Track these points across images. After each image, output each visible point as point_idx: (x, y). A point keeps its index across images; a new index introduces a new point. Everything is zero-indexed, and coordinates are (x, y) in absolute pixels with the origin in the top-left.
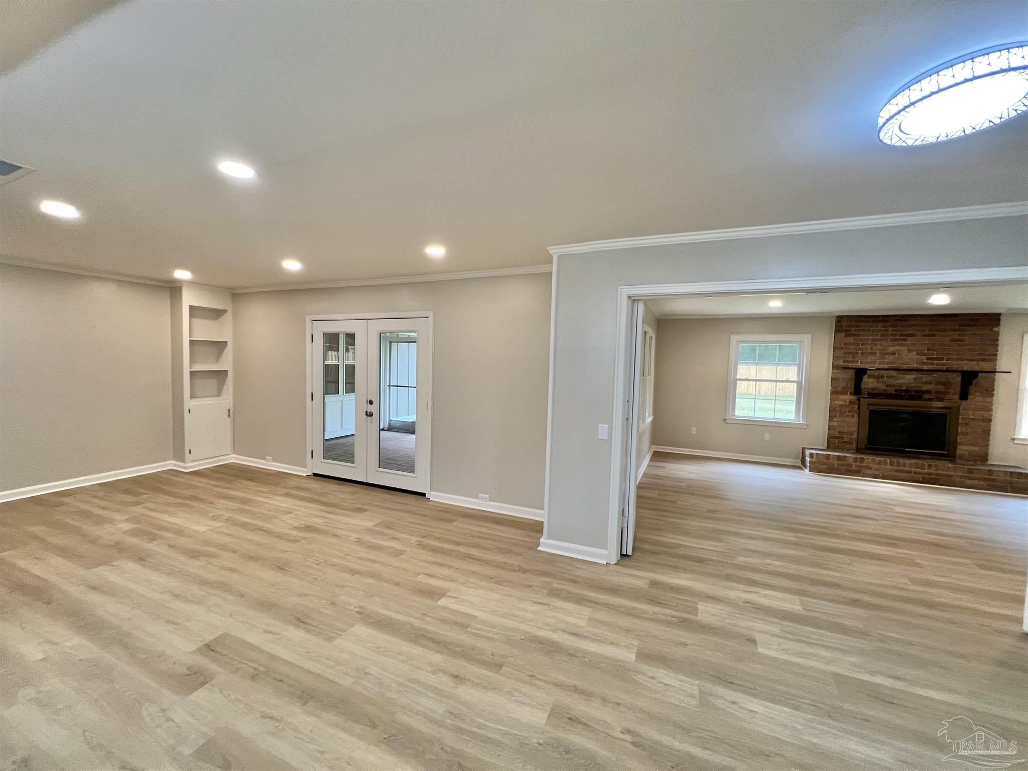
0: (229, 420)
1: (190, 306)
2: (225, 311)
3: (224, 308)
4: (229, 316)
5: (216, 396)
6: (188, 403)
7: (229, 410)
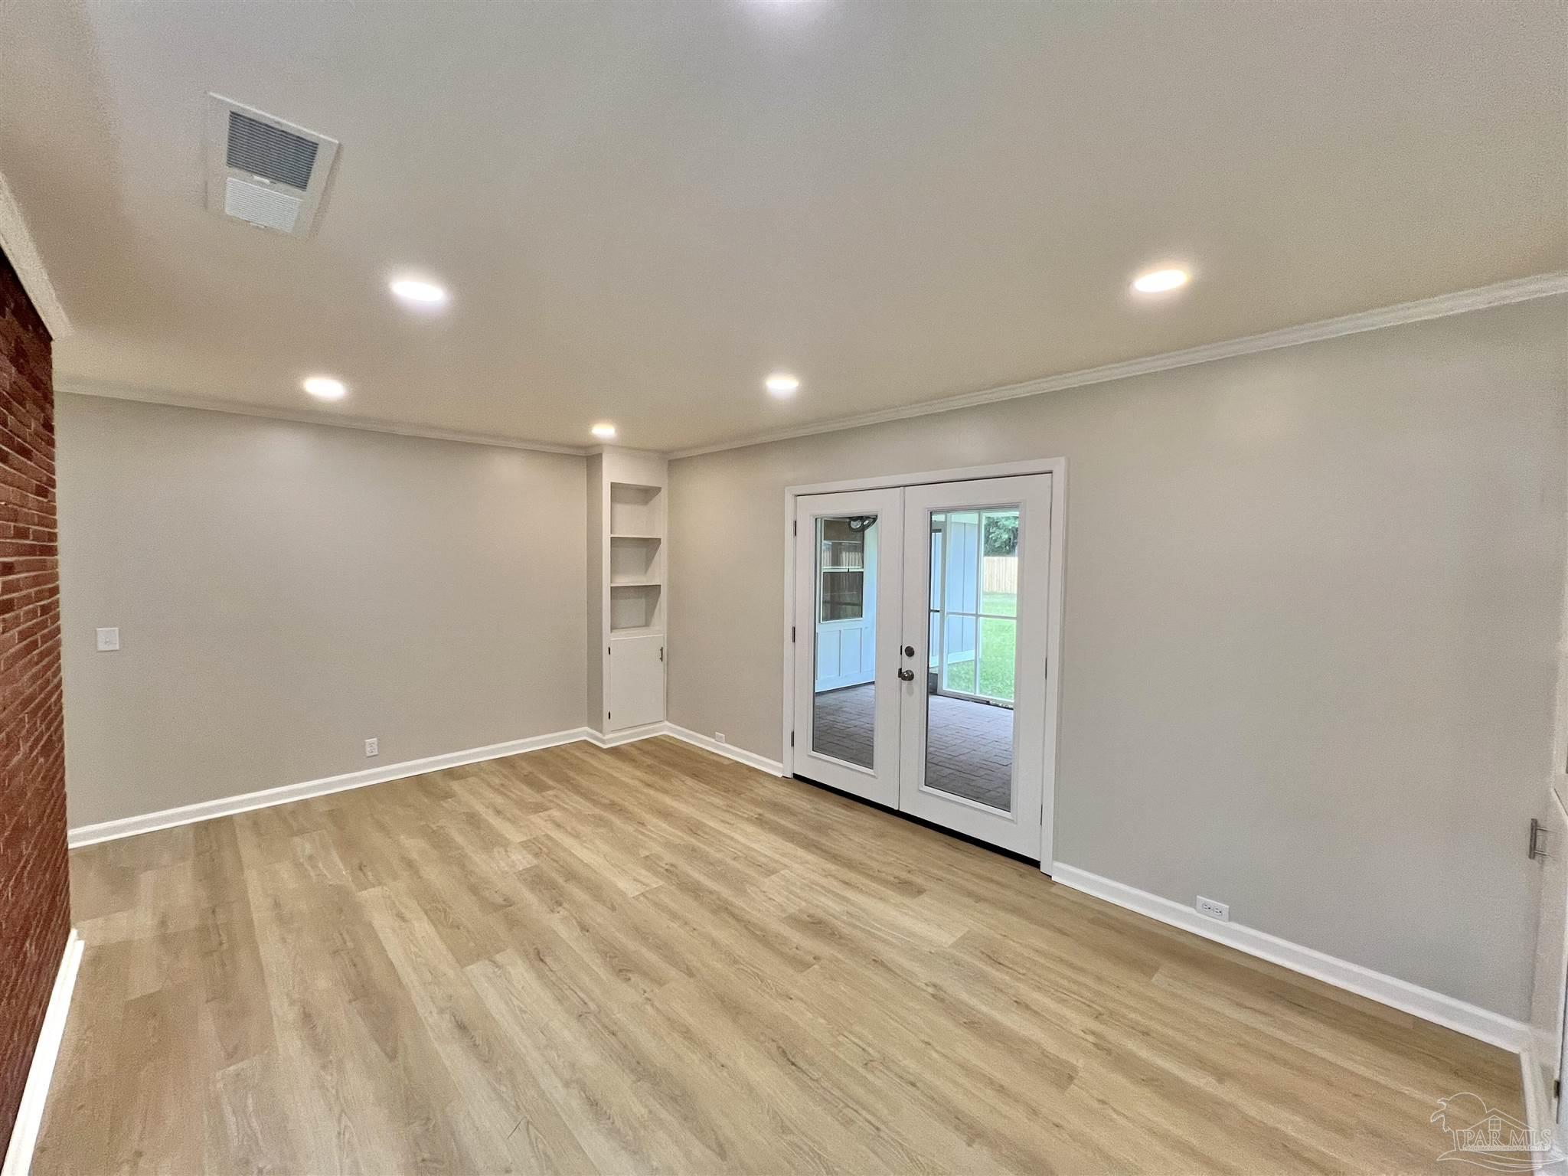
0: (661, 665)
1: (612, 483)
2: (659, 489)
3: (656, 486)
4: (662, 499)
5: (644, 626)
6: (610, 638)
7: (662, 650)
